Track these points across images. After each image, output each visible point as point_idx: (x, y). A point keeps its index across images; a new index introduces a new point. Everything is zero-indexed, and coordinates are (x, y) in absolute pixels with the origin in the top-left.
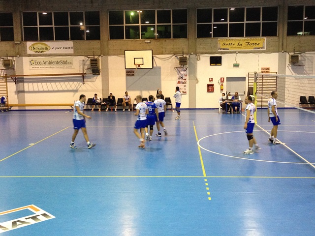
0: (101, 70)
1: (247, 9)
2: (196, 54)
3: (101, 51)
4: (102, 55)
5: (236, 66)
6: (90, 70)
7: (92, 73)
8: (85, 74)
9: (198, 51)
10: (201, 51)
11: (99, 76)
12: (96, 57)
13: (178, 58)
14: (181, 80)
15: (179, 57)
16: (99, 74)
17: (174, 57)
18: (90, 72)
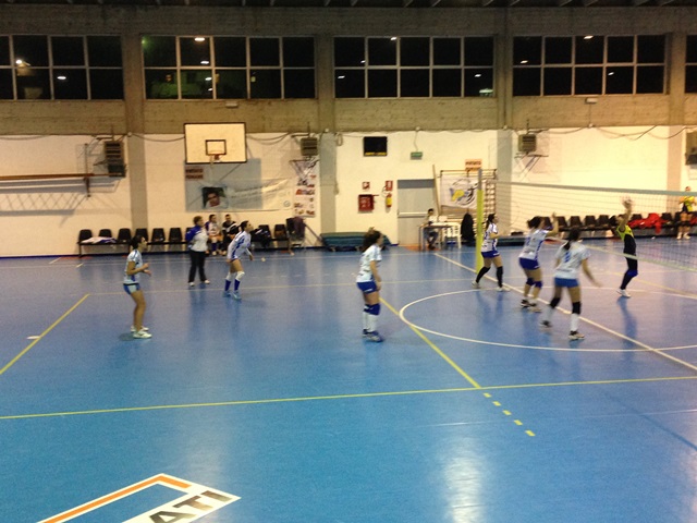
0: (127, 167)
1: (435, 40)
2: (334, 131)
3: (127, 124)
4: (130, 134)
5: (416, 156)
6: (102, 166)
7: (106, 171)
8: (92, 175)
9: (340, 125)
10: (345, 125)
11: (123, 180)
12: (117, 138)
13: (296, 141)
14: (302, 187)
15: (299, 138)
16: (124, 176)
17: (288, 137)
18: (103, 170)
